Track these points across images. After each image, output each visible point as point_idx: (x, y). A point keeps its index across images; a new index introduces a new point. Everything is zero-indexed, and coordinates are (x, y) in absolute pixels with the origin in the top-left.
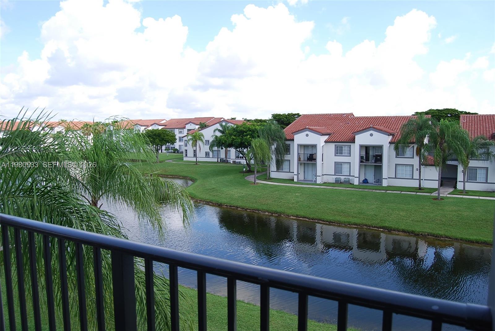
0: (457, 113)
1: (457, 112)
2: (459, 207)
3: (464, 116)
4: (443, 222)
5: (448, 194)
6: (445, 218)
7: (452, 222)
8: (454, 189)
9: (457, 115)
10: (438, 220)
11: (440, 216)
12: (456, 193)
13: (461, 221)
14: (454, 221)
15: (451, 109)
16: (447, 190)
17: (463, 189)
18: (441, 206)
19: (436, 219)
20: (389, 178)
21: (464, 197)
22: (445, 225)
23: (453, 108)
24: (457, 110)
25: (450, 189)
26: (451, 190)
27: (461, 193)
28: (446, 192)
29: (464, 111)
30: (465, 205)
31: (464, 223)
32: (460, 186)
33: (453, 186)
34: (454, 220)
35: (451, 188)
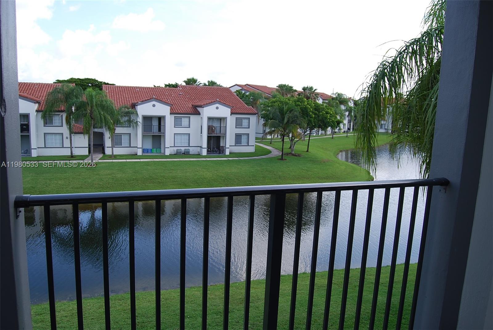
0: (97, 83)
1: (98, 82)
2: (112, 171)
3: (106, 87)
4: (101, 186)
5: (99, 159)
6: (102, 181)
7: (109, 184)
8: (102, 155)
9: (97, 85)
10: (96, 184)
11: (97, 181)
12: (106, 158)
13: (116, 182)
14: (110, 184)
15: (91, 79)
16: (97, 156)
17: (111, 154)
18: (96, 171)
19: (95, 184)
20: (38, 148)
21: (114, 161)
22: (103, 188)
23: (93, 78)
24: (97, 80)
25: (99, 154)
26: (101, 156)
27: (110, 157)
28: (97, 158)
29: (104, 82)
30: (117, 169)
31: (119, 184)
32: (108, 151)
33: (101, 152)
34: (110, 183)
35: (100, 153)
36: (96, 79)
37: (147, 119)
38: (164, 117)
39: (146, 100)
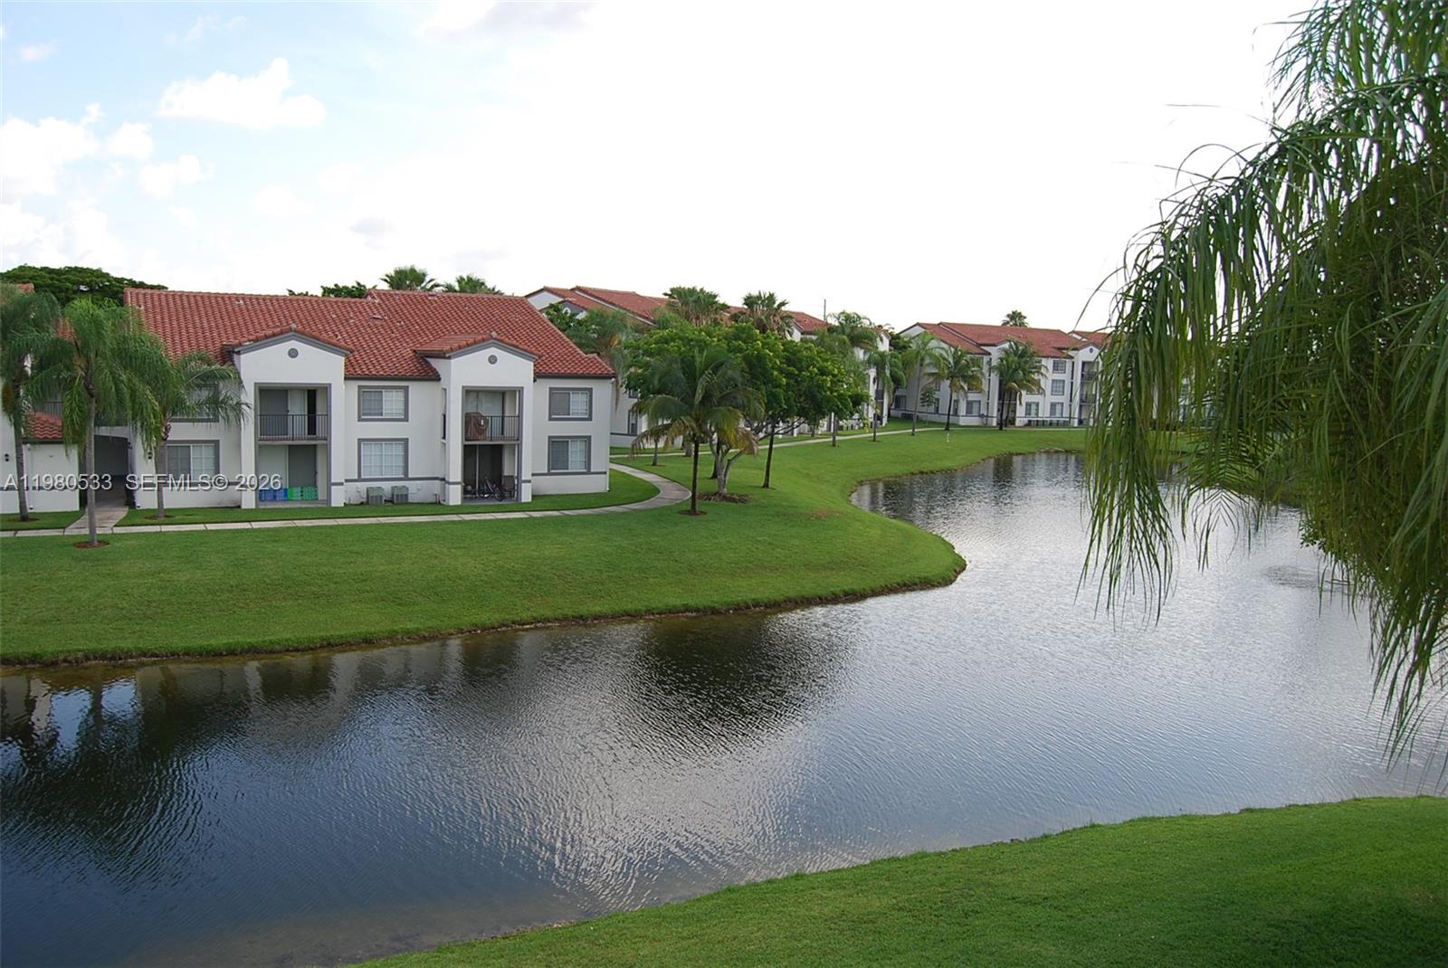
0: (107, 284)
1: (108, 281)
2: (159, 561)
3: (137, 294)
4: (124, 612)
5: (115, 526)
6: (127, 597)
7: (149, 606)
8: (127, 509)
9: (107, 289)
10: (105, 607)
11: (110, 595)
12: (139, 521)
13: (173, 599)
14: (154, 604)
15: (88, 269)
16: (108, 514)
17: (156, 507)
18: (105, 565)
19: (102, 607)
21: (165, 528)
22: (130, 619)
23: (95, 267)
24: (108, 274)
25: (114, 509)
26: (122, 513)
27: (151, 518)
28: (109, 521)
29: (128, 278)
30: (175, 554)
31: (185, 604)
32: (145, 500)
33: (123, 501)
34: (154, 601)
35: (119, 505)
36: (104, 271)
37: (272, 395)
38: (327, 388)
39: (266, 337)
